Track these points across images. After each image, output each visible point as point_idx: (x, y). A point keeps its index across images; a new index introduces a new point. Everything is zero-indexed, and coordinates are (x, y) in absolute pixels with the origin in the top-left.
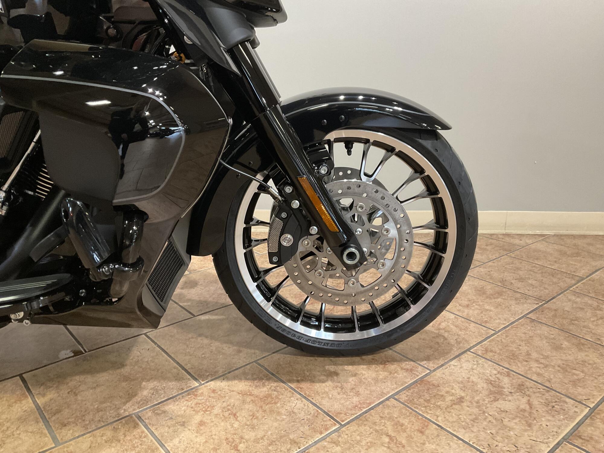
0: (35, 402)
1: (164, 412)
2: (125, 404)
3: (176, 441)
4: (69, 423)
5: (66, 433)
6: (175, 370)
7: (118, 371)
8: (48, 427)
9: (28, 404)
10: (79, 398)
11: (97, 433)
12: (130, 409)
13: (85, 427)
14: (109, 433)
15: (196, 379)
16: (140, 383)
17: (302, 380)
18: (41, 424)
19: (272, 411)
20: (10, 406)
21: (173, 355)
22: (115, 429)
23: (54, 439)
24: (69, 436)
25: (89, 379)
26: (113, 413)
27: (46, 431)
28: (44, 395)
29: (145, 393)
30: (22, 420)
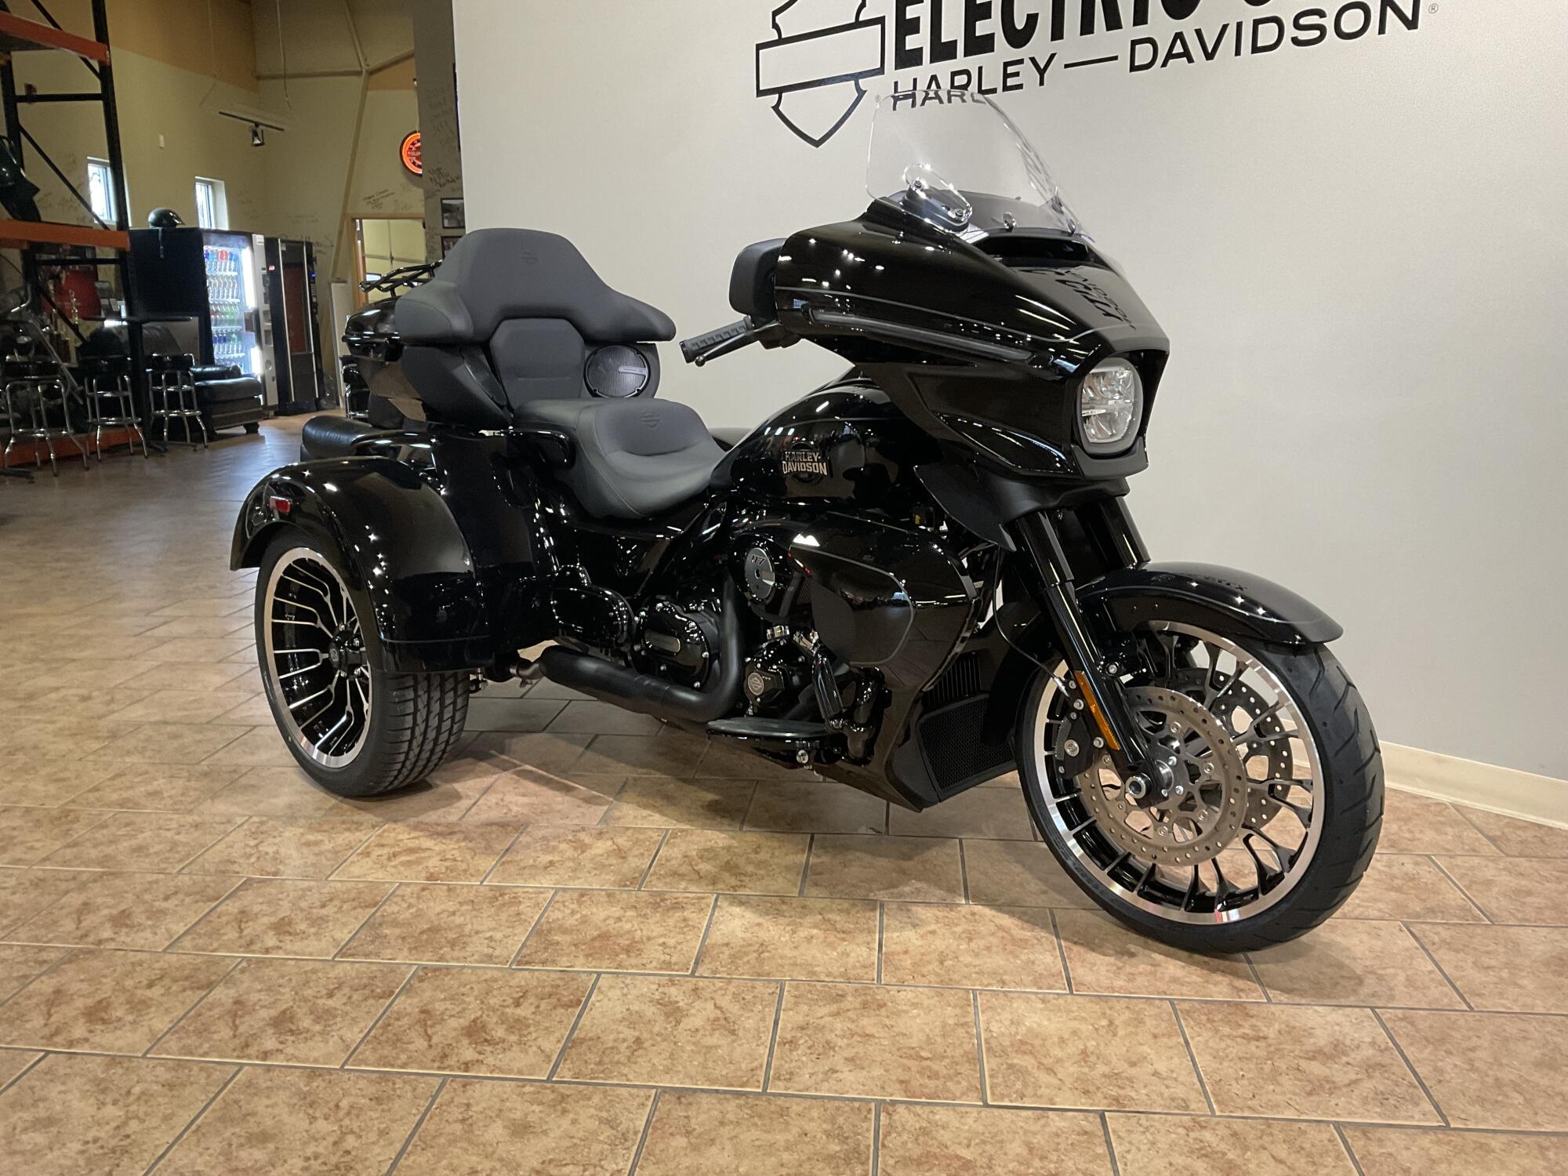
0: (808, 859)
1: (908, 910)
2: (879, 890)
3: (895, 935)
4: (821, 886)
5: (814, 891)
6: (955, 883)
7: (901, 862)
8: (803, 881)
9: (802, 858)
10: (846, 870)
11: (837, 901)
12: (882, 896)
13: (831, 894)
14: (846, 905)
15: (967, 897)
16: (910, 880)
17: (1082, 944)
18: (800, 878)
19: (1011, 952)
20: (786, 855)
21: (967, 869)
22: (854, 905)
23: (801, 892)
24: (814, 894)
25: (868, 858)
26: (863, 892)
27: (799, 884)
28: (818, 856)
29: (907, 889)
30: (788, 868)
